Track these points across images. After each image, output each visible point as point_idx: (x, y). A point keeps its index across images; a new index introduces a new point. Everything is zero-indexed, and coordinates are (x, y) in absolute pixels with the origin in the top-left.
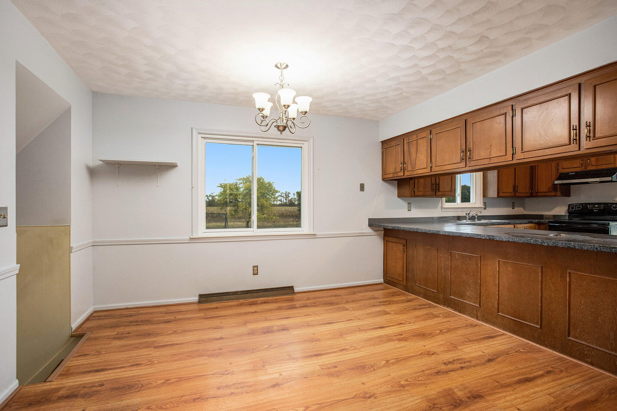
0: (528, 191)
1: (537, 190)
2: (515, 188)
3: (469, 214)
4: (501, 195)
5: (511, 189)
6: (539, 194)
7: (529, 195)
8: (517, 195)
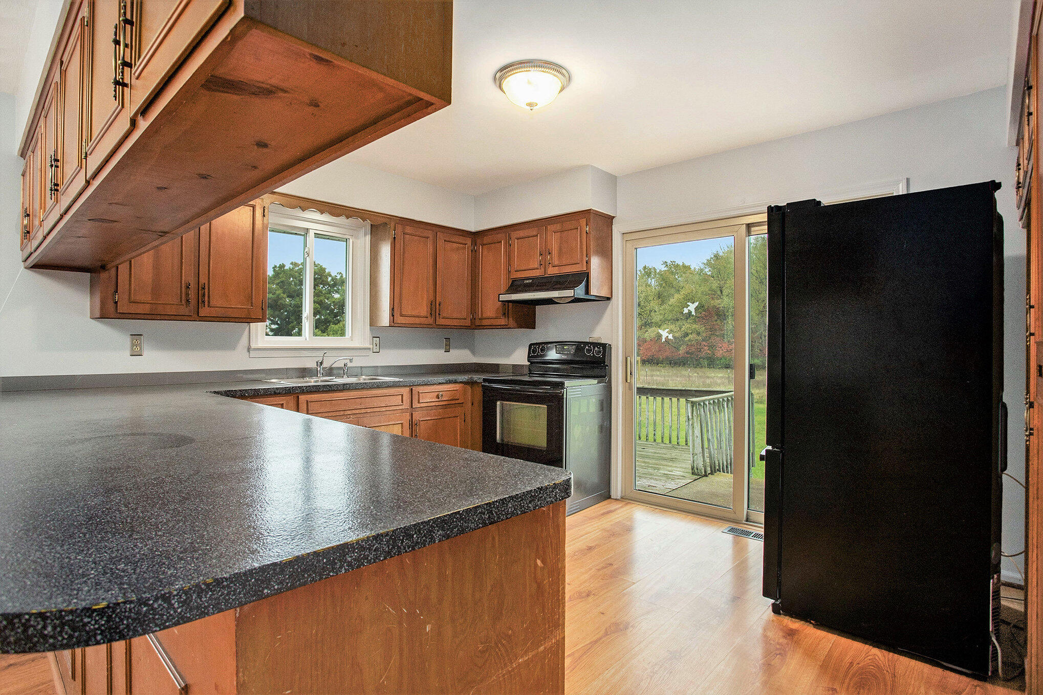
0: (464, 315)
1: (482, 314)
2: (434, 308)
3: (321, 363)
4: (399, 320)
5: (424, 310)
6: (485, 322)
7: (468, 323)
8: (441, 321)
